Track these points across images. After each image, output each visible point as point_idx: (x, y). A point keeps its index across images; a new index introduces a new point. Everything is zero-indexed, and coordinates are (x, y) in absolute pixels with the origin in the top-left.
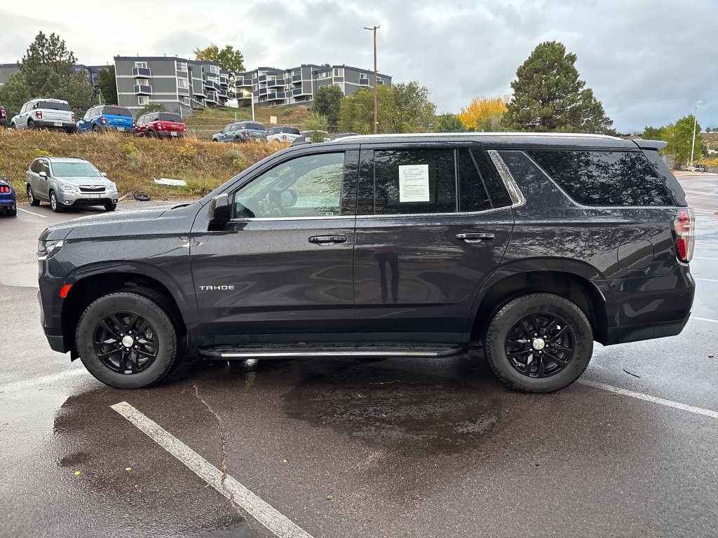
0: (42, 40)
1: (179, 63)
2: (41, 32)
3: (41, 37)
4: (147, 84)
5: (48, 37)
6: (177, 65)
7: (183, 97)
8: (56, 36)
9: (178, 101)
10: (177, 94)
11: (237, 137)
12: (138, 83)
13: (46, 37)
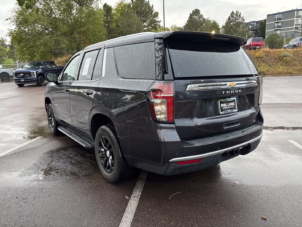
0: (232, 14)
1: (298, 12)
2: (233, 11)
3: (233, 13)
4: (280, 24)
5: (235, 13)
6: (297, 13)
7: (297, 28)
8: (238, 12)
9: (294, 30)
10: (294, 27)
11: (295, 45)
12: (276, 25)
13: (234, 13)
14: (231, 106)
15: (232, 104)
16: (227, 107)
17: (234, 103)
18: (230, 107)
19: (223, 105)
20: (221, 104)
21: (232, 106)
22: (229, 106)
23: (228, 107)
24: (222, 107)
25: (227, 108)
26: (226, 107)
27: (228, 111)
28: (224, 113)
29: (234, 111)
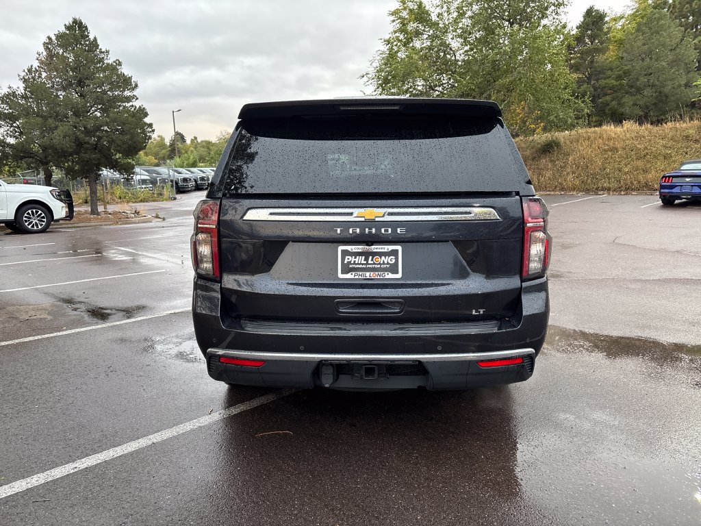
14: (380, 264)
15: (387, 260)
16: (368, 264)
17: (393, 257)
19: (354, 260)
20: (347, 257)
21: (384, 264)
22: (374, 264)
23: (370, 266)
24: (349, 262)
25: (365, 266)
26: (363, 264)
27: (368, 274)
28: (352, 277)
29: (387, 277)
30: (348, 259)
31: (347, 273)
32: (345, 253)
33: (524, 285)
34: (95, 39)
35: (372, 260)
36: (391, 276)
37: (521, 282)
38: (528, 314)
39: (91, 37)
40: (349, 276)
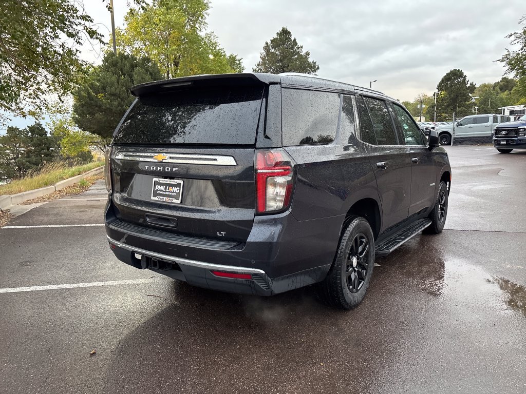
14: (171, 192)
15: (175, 190)
16: (166, 191)
17: (179, 188)
18: (171, 194)
19: (160, 188)
20: (157, 186)
21: (174, 192)
22: (169, 192)
23: (166, 193)
24: (157, 189)
25: (164, 193)
26: (164, 191)
27: (165, 198)
28: (157, 199)
29: (174, 201)
30: (158, 187)
31: (155, 197)
32: (156, 183)
33: (257, 218)
34: (295, 40)
35: (168, 189)
36: (175, 201)
37: (255, 216)
38: (252, 241)
39: (293, 39)
40: (156, 198)
